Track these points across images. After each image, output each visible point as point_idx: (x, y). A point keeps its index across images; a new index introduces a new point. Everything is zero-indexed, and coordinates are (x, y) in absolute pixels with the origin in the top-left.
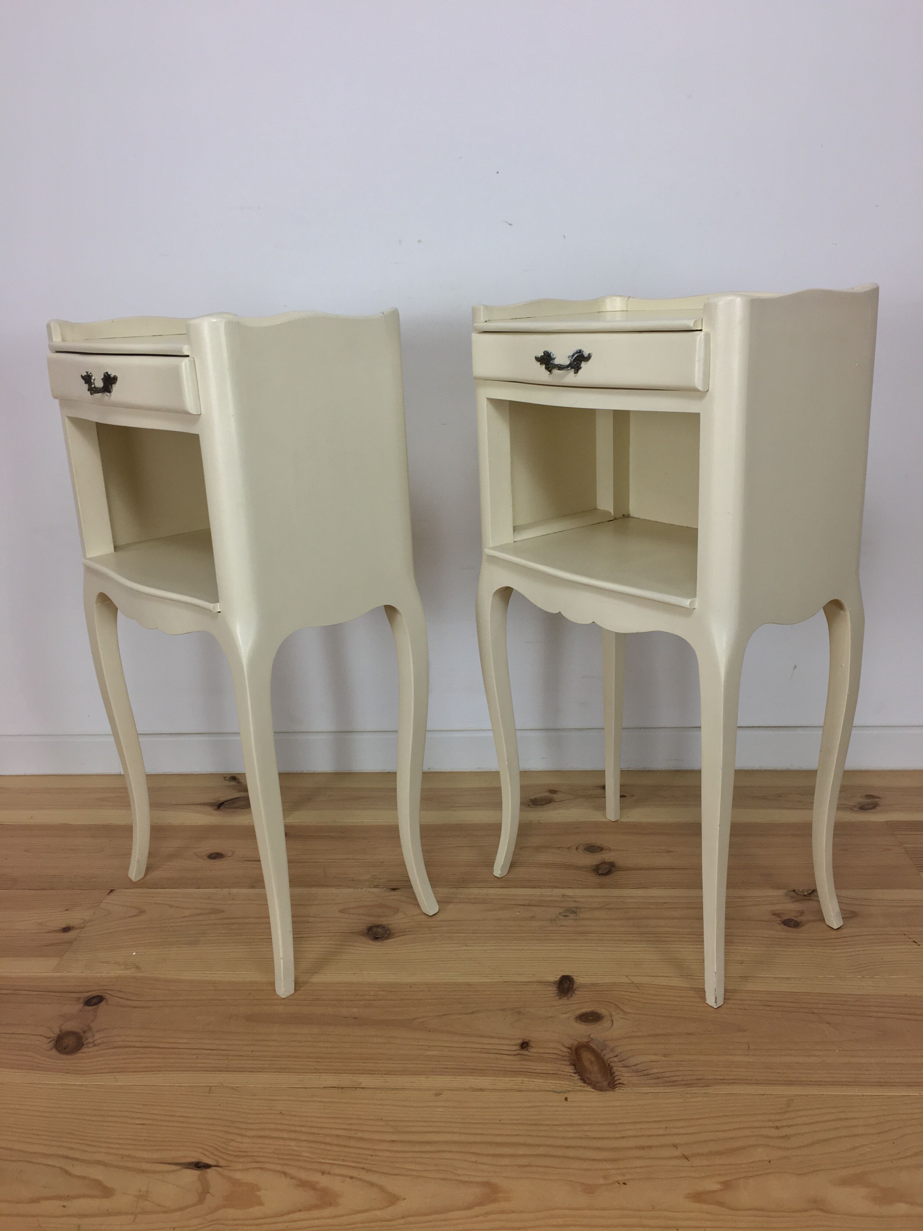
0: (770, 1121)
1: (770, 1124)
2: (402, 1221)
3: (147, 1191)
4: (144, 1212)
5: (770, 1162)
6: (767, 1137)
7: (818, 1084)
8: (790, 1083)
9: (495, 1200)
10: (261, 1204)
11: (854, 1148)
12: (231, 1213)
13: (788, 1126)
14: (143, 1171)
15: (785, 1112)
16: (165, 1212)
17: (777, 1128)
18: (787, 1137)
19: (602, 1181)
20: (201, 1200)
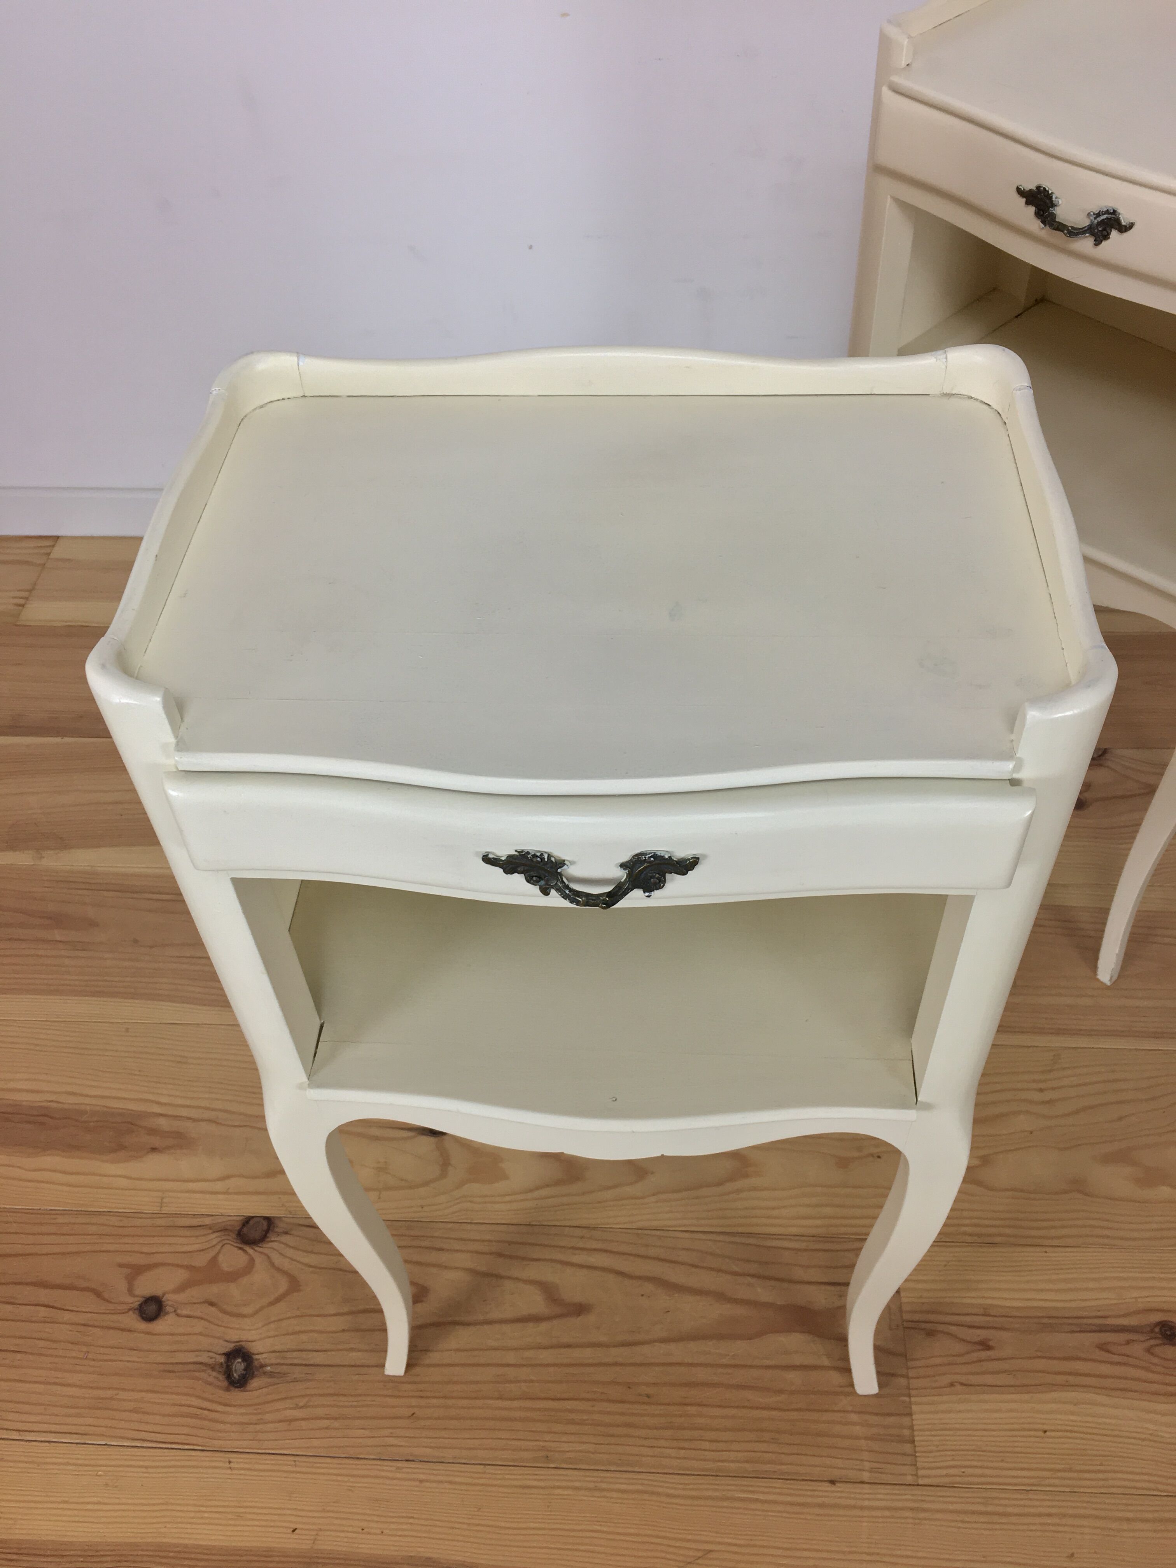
0: (1034, 1081)
1: (1035, 1085)
2: (653, 1199)
3: (385, 1162)
4: (388, 1188)
5: (1031, 1133)
6: (1031, 1102)
7: (1090, 1033)
8: (1059, 1032)
9: (746, 1176)
10: (506, 1177)
11: (1120, 1119)
12: (475, 1188)
13: (1053, 1089)
14: (376, 1138)
15: (1050, 1071)
16: (410, 1188)
17: (1041, 1090)
18: (1050, 1102)
19: (856, 1154)
20: (443, 1174)
